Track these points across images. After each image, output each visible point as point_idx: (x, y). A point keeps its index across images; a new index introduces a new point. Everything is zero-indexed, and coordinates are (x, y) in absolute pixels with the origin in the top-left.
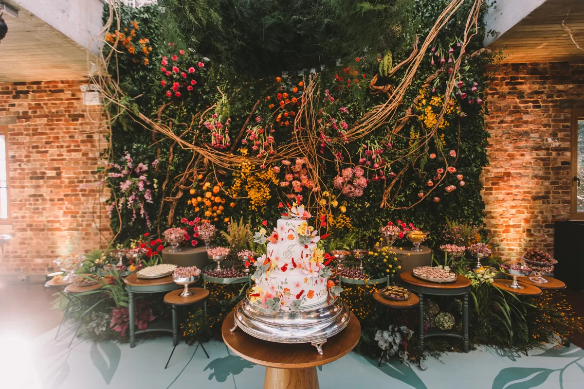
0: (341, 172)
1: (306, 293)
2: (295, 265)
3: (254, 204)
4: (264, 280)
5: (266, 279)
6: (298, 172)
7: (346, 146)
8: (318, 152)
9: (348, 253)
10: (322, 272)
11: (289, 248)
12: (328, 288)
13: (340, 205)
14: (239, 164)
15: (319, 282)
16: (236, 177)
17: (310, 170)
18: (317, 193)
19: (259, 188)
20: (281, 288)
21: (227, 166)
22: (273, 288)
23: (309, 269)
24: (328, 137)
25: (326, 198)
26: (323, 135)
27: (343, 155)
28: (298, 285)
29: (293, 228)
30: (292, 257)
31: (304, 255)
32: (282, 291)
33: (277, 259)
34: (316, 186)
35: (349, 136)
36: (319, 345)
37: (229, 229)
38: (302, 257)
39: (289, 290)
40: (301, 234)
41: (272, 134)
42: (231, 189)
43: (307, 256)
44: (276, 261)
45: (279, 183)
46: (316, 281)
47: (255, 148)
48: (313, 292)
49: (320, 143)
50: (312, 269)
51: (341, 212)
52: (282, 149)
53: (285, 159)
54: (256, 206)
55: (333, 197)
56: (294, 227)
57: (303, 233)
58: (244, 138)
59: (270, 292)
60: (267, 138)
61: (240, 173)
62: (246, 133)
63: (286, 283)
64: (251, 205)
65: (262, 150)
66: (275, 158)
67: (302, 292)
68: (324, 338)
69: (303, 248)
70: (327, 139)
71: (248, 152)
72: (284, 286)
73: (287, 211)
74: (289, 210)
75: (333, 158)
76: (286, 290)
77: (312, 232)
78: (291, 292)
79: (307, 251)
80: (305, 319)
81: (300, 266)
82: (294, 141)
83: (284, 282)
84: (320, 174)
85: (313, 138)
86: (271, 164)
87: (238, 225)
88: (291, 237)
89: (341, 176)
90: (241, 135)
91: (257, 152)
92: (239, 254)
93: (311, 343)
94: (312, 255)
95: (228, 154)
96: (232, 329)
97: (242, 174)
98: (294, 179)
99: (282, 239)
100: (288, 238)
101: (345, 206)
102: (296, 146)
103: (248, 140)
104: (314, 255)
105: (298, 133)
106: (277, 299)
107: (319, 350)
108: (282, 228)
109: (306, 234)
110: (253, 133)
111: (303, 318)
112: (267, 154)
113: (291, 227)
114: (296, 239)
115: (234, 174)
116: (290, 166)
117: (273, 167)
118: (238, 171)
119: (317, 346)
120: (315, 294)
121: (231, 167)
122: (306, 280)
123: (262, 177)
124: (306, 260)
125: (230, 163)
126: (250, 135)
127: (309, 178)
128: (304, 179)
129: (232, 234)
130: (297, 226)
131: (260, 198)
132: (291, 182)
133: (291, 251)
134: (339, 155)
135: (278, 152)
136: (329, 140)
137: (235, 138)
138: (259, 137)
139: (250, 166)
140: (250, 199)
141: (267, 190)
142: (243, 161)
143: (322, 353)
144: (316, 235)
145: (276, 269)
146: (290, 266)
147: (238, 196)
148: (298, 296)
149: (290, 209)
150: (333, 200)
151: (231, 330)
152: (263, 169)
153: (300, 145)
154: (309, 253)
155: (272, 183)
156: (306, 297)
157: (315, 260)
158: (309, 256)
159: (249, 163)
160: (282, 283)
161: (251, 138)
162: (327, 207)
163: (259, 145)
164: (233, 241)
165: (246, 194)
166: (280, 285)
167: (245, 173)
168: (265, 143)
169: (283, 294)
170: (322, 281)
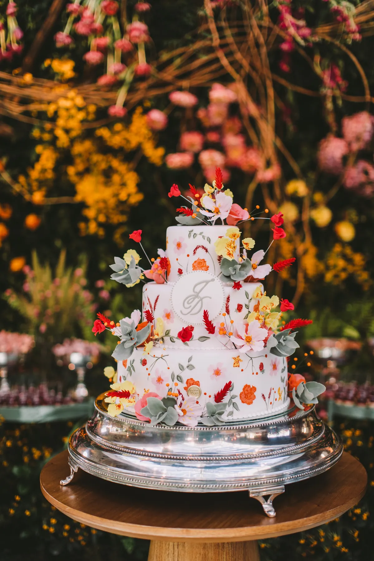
0: (340, 126)
1: (237, 390)
2: (211, 328)
3: (96, 219)
4: (138, 365)
5: (144, 362)
6: (218, 129)
7: (355, 47)
8: (274, 68)
9: (356, 346)
10: (273, 343)
11: (198, 289)
12: (290, 387)
13: (336, 219)
14: (49, 103)
15: (268, 367)
16: (40, 141)
17: (253, 121)
18: (270, 185)
19: (108, 174)
20: (179, 378)
21: (15, 109)
22: (160, 380)
23: (243, 335)
24: (301, 23)
25: (296, 200)
26: (289, 19)
27: (346, 76)
28: (217, 373)
29: (207, 245)
30: (205, 308)
31: (233, 307)
32: (181, 386)
33: (168, 316)
34: (268, 164)
35: (363, 18)
36: (266, 498)
37: (30, 286)
38: (228, 311)
39: (197, 383)
40: (226, 256)
41: (143, 17)
42: (27, 176)
43: (240, 308)
44: (165, 321)
45: (164, 157)
46: (261, 367)
47: (93, 57)
48: (254, 389)
49: (280, 40)
50: (250, 333)
51: (337, 239)
52: (170, 62)
53: (180, 89)
54: (100, 225)
55: (318, 197)
56: (209, 240)
57: (229, 254)
58: (61, 28)
59: (153, 389)
60: (128, 27)
61: (52, 131)
62: (69, 15)
63: (191, 367)
64: (86, 220)
65: (113, 65)
66: (151, 87)
67: (228, 387)
68: (278, 484)
69: (229, 290)
70: (298, 28)
71: (75, 69)
72: (186, 375)
73: (190, 206)
74: (194, 203)
75: (318, 82)
76: (191, 382)
77: (250, 254)
78: (204, 387)
79: (238, 297)
80: (234, 442)
81: (223, 331)
82: (203, 38)
83: (185, 364)
84: (280, 130)
85: (260, 27)
86: (140, 103)
87: (54, 276)
88: (200, 265)
89: (340, 135)
90: (51, 20)
91: (101, 68)
92: (60, 350)
93: (247, 492)
94: (251, 308)
95: (17, 75)
96: (64, 479)
97: (59, 133)
98: (207, 146)
99: (180, 272)
100: (194, 268)
101: (351, 221)
102: (210, 50)
103: (74, 35)
104: (256, 309)
105: (217, 12)
106: (170, 402)
107: (267, 507)
108: (179, 245)
109: (236, 257)
110: (88, 13)
111: (229, 441)
112: (127, 75)
113: (200, 241)
114: (215, 269)
115: (36, 133)
116: (195, 108)
117: (146, 111)
118: (48, 126)
119: (261, 500)
120: (258, 394)
121: (27, 113)
122: (237, 361)
123: (116, 141)
124: (237, 317)
125: (25, 101)
126: (77, 20)
127: (248, 144)
128: (234, 147)
129: (37, 297)
130: (214, 239)
131: (112, 202)
132: (196, 156)
133: (202, 295)
134: (333, 77)
135: (162, 67)
136: (306, 31)
137: (37, 30)
138: (106, 27)
139: (80, 109)
140: (83, 205)
141: (132, 180)
142: (59, 97)
143: (272, 514)
144: (262, 263)
145: (167, 339)
146: (200, 330)
147: (48, 195)
148: (219, 397)
149: (198, 199)
150: (314, 205)
151: (64, 482)
152: (118, 120)
153: (222, 46)
154: (243, 301)
155: (145, 159)
156: (238, 400)
157: (258, 319)
158: (244, 311)
159: (79, 101)
160: (181, 368)
161: (81, 28)
162: (298, 224)
163: (105, 51)
164: (42, 315)
165: (72, 190)
166: (177, 372)
167: (67, 131)
168: (123, 43)
169: (184, 392)
170: (275, 367)
